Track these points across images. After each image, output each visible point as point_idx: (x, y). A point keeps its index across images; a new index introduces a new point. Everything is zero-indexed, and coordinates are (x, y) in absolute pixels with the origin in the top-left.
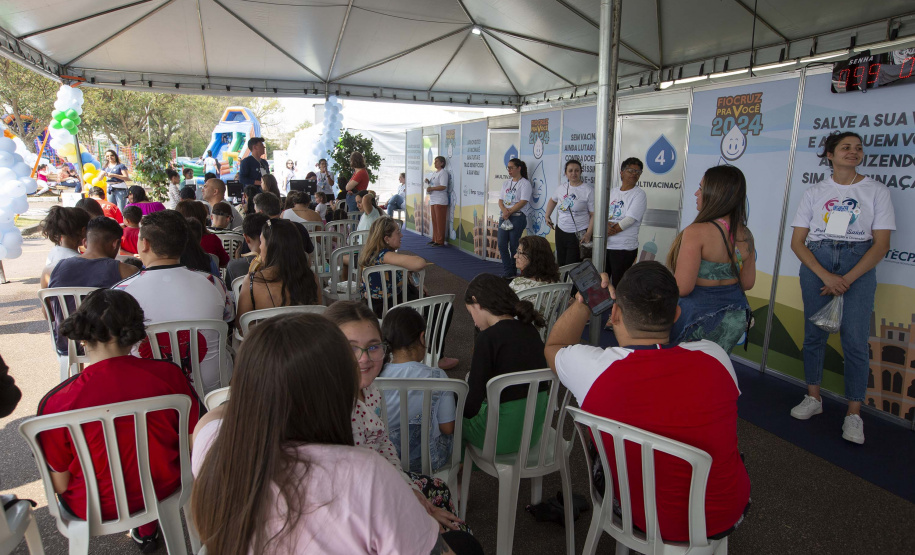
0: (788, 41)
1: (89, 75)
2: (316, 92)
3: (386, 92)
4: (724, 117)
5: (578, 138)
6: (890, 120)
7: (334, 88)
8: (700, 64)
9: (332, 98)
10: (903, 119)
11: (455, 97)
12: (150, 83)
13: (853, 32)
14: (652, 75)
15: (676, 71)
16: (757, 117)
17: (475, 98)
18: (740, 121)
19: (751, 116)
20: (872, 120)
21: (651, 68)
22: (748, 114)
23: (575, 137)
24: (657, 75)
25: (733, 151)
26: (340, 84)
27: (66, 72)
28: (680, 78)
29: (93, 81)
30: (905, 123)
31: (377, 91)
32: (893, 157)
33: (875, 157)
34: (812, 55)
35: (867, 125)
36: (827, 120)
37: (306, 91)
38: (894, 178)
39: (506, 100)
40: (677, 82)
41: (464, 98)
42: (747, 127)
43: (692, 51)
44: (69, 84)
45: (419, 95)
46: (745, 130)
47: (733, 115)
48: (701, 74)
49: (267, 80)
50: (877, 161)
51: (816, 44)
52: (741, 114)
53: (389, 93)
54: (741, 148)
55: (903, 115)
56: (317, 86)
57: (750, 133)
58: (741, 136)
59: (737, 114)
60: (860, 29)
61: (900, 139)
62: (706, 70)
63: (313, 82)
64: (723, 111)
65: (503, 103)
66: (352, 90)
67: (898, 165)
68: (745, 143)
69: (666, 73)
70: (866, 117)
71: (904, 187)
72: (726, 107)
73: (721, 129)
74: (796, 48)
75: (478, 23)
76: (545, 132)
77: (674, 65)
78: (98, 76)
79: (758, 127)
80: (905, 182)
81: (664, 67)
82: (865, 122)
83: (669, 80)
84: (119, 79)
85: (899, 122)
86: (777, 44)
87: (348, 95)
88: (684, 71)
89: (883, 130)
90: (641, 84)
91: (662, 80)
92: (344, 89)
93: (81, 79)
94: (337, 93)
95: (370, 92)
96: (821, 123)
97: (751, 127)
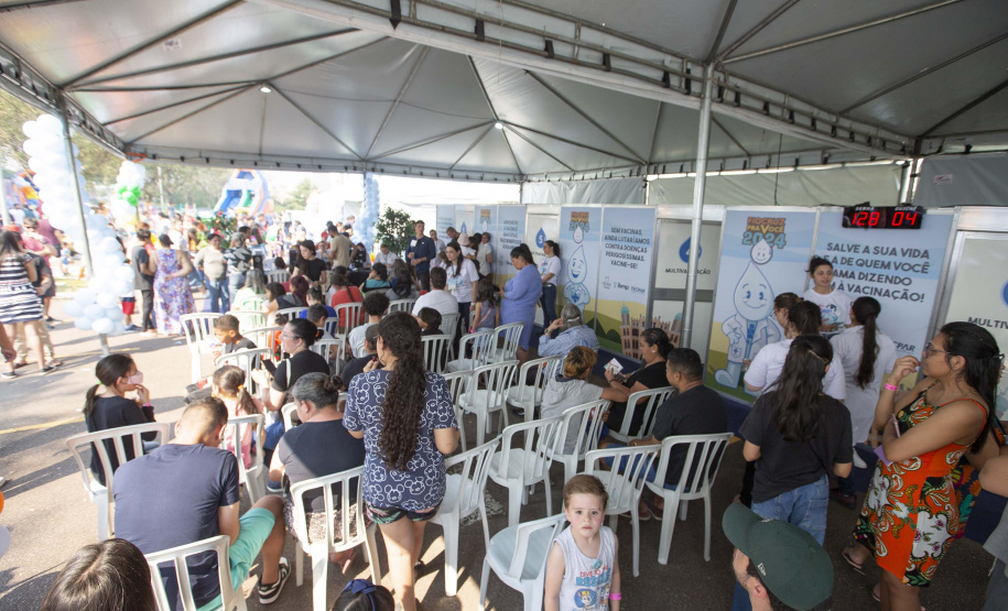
0: (749, 155)
1: (151, 152)
2: (355, 169)
3: (414, 170)
4: (753, 232)
5: (618, 231)
6: (884, 251)
7: (370, 166)
8: (680, 164)
9: (369, 175)
10: (894, 252)
11: (471, 175)
12: (208, 160)
13: (797, 155)
14: (639, 169)
15: (661, 168)
16: (781, 236)
17: (486, 176)
18: (767, 236)
19: (776, 235)
20: (872, 250)
21: (640, 164)
22: (773, 232)
23: (614, 230)
24: (645, 168)
25: (761, 257)
26: (375, 163)
27: (129, 149)
28: (663, 173)
29: (154, 157)
30: (895, 254)
31: (407, 169)
32: (887, 277)
33: (874, 275)
34: (767, 167)
35: (868, 252)
36: (837, 245)
37: (346, 168)
38: (887, 291)
39: (511, 177)
40: (662, 176)
41: (479, 175)
42: (772, 242)
43: (675, 154)
44: (131, 159)
45: (441, 172)
46: (772, 243)
47: (761, 231)
48: (681, 171)
49: (312, 158)
50: (876, 278)
51: (770, 161)
52: (768, 232)
53: (417, 170)
54: (768, 257)
55: (894, 249)
56: (357, 164)
57: (775, 247)
58: (767, 247)
59: (764, 231)
60: (802, 153)
61: (892, 266)
62: (685, 168)
63: (353, 161)
64: (753, 228)
65: (509, 180)
66: (385, 168)
67: (891, 282)
68: (771, 253)
69: (652, 168)
70: (867, 247)
71: (895, 298)
72: (756, 225)
73: (751, 240)
74: (755, 160)
75: (501, 118)
76: (585, 223)
77: (659, 163)
78: (159, 153)
79: (781, 243)
80: (896, 294)
81: (651, 164)
82: (867, 250)
83: (654, 173)
84: (178, 156)
85: (891, 254)
86: (741, 156)
87: (382, 171)
88: (667, 168)
89: (880, 257)
90: (630, 175)
91: (648, 173)
92: (378, 167)
93: (143, 155)
94: (373, 170)
95: (401, 169)
96: (833, 246)
97: (776, 241)
